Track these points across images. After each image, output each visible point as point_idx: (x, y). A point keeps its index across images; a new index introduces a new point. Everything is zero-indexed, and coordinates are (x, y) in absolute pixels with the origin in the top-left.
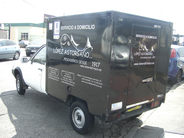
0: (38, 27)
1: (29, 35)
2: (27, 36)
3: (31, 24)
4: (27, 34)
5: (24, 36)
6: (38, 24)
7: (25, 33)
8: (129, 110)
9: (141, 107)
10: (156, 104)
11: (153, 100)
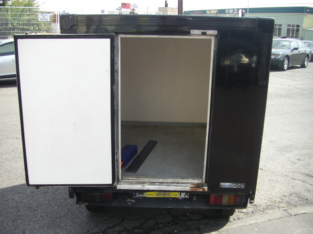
1: (300, 28)
3: (306, 9)
8: (147, 195)
9: (187, 196)
10: (225, 200)
11: (204, 189)
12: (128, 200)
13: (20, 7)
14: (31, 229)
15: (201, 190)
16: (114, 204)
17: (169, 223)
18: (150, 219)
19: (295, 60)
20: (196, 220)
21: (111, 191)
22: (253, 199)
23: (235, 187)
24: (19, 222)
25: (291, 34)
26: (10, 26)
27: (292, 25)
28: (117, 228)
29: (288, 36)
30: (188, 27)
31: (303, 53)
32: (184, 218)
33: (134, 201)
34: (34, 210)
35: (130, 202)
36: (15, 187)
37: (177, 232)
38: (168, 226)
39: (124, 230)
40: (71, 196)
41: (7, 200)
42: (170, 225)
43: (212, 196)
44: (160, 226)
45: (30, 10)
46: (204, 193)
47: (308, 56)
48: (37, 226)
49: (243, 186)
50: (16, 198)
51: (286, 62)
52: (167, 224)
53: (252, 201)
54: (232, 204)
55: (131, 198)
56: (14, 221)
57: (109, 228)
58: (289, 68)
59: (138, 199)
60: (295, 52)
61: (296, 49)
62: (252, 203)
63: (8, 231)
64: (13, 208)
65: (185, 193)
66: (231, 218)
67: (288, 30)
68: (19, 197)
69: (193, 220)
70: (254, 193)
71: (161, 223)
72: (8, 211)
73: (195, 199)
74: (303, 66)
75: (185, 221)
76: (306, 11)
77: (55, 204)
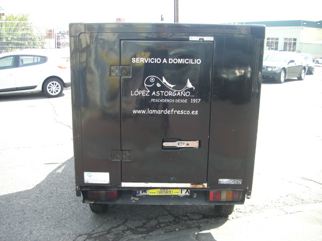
0: (316, 27)
1: (297, 42)
2: (295, 44)
3: (303, 23)
4: (295, 40)
5: (290, 44)
6: (317, 22)
7: (290, 39)
8: (150, 193)
9: (187, 194)
10: (224, 196)
11: (204, 186)
12: (132, 198)
13: (14, 22)
14: (38, 229)
15: (201, 186)
16: (119, 202)
17: (170, 222)
18: (152, 219)
19: (292, 73)
20: (196, 220)
21: (116, 189)
22: (249, 194)
23: (232, 183)
24: (26, 223)
25: (288, 48)
26: (4, 41)
27: (289, 39)
28: (121, 228)
29: (285, 50)
30: (187, 34)
31: (300, 66)
32: (185, 218)
33: (137, 199)
34: (39, 213)
35: (134, 200)
36: (19, 193)
37: (179, 230)
38: (170, 225)
39: (128, 229)
40: (78, 195)
41: (13, 204)
42: (171, 224)
43: (212, 192)
44: (161, 225)
45: (24, 25)
46: (204, 190)
47: (304, 68)
48: (43, 227)
49: (240, 182)
50: (22, 202)
51: (283, 74)
52: (168, 224)
53: (249, 196)
54: (231, 200)
55: (135, 196)
56: (21, 223)
57: (113, 228)
58: (286, 81)
59: (141, 197)
60: (292, 65)
61: (292, 61)
62: (249, 198)
63: (16, 232)
64: (19, 211)
65: (186, 190)
66: (230, 217)
67: (285, 44)
68: (24, 202)
69: (193, 220)
70: (250, 189)
71: (163, 223)
72: (14, 214)
73: (195, 196)
74: (300, 79)
75: (186, 220)
76: (303, 24)
77: (59, 207)
